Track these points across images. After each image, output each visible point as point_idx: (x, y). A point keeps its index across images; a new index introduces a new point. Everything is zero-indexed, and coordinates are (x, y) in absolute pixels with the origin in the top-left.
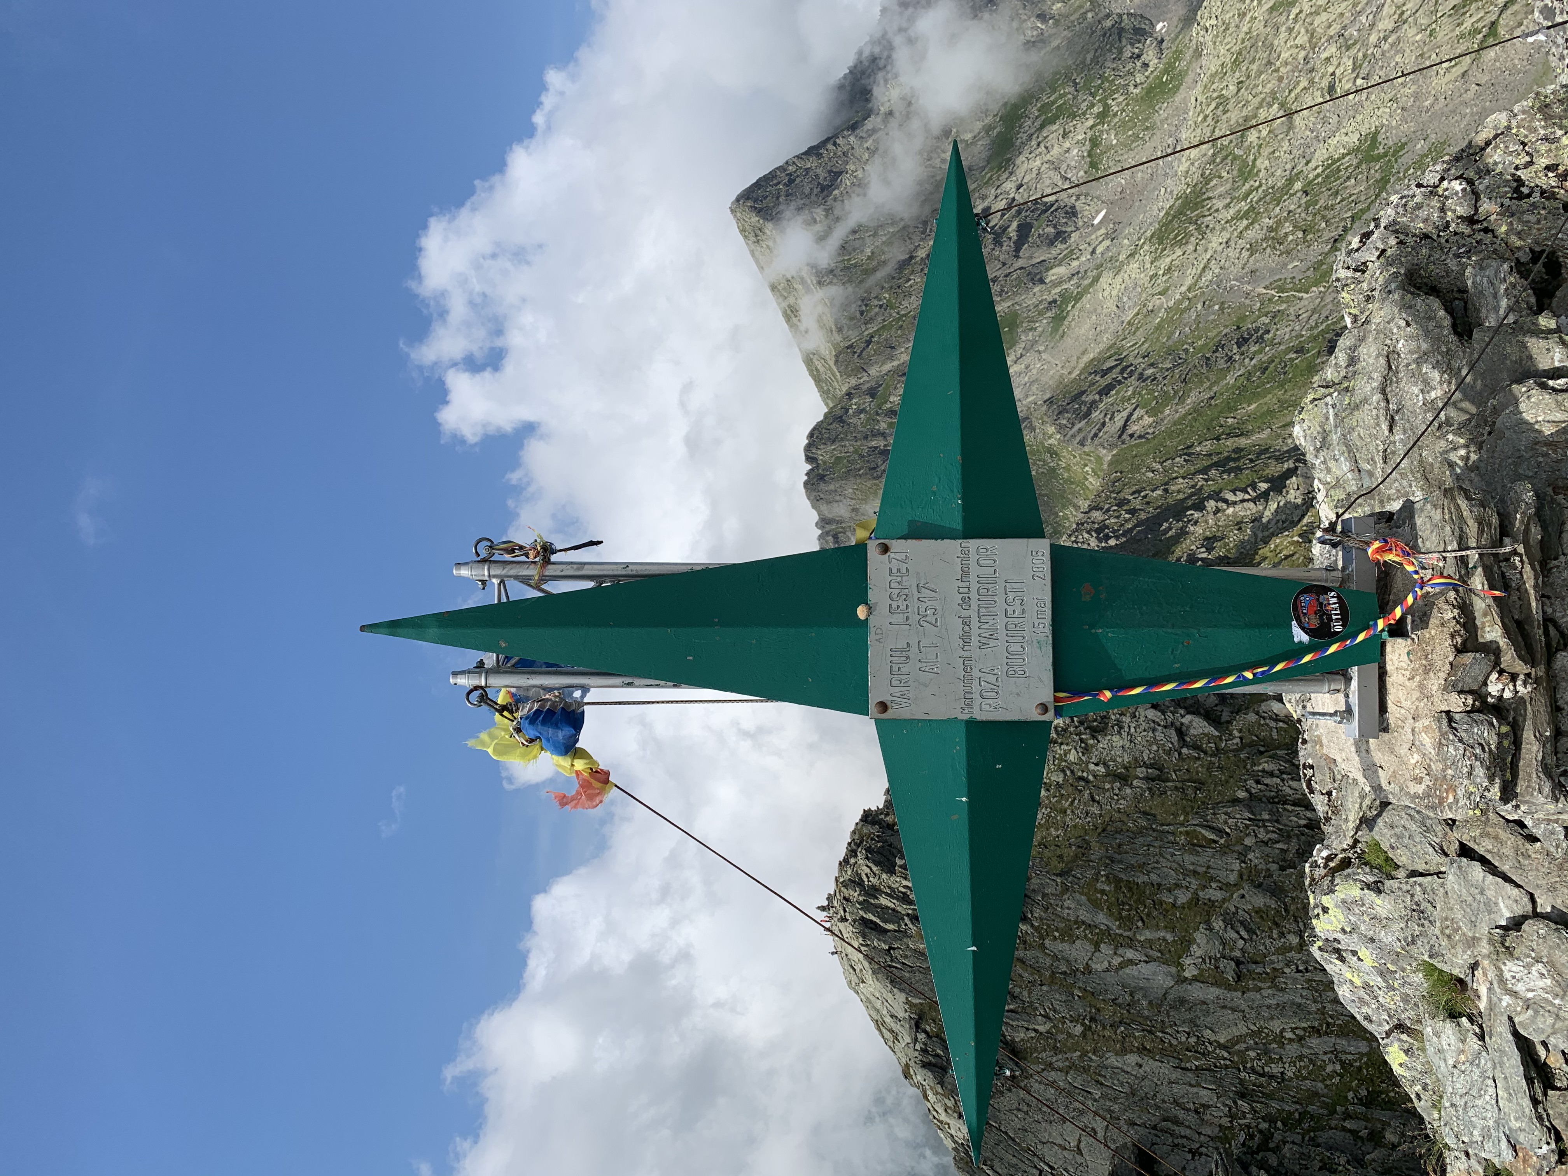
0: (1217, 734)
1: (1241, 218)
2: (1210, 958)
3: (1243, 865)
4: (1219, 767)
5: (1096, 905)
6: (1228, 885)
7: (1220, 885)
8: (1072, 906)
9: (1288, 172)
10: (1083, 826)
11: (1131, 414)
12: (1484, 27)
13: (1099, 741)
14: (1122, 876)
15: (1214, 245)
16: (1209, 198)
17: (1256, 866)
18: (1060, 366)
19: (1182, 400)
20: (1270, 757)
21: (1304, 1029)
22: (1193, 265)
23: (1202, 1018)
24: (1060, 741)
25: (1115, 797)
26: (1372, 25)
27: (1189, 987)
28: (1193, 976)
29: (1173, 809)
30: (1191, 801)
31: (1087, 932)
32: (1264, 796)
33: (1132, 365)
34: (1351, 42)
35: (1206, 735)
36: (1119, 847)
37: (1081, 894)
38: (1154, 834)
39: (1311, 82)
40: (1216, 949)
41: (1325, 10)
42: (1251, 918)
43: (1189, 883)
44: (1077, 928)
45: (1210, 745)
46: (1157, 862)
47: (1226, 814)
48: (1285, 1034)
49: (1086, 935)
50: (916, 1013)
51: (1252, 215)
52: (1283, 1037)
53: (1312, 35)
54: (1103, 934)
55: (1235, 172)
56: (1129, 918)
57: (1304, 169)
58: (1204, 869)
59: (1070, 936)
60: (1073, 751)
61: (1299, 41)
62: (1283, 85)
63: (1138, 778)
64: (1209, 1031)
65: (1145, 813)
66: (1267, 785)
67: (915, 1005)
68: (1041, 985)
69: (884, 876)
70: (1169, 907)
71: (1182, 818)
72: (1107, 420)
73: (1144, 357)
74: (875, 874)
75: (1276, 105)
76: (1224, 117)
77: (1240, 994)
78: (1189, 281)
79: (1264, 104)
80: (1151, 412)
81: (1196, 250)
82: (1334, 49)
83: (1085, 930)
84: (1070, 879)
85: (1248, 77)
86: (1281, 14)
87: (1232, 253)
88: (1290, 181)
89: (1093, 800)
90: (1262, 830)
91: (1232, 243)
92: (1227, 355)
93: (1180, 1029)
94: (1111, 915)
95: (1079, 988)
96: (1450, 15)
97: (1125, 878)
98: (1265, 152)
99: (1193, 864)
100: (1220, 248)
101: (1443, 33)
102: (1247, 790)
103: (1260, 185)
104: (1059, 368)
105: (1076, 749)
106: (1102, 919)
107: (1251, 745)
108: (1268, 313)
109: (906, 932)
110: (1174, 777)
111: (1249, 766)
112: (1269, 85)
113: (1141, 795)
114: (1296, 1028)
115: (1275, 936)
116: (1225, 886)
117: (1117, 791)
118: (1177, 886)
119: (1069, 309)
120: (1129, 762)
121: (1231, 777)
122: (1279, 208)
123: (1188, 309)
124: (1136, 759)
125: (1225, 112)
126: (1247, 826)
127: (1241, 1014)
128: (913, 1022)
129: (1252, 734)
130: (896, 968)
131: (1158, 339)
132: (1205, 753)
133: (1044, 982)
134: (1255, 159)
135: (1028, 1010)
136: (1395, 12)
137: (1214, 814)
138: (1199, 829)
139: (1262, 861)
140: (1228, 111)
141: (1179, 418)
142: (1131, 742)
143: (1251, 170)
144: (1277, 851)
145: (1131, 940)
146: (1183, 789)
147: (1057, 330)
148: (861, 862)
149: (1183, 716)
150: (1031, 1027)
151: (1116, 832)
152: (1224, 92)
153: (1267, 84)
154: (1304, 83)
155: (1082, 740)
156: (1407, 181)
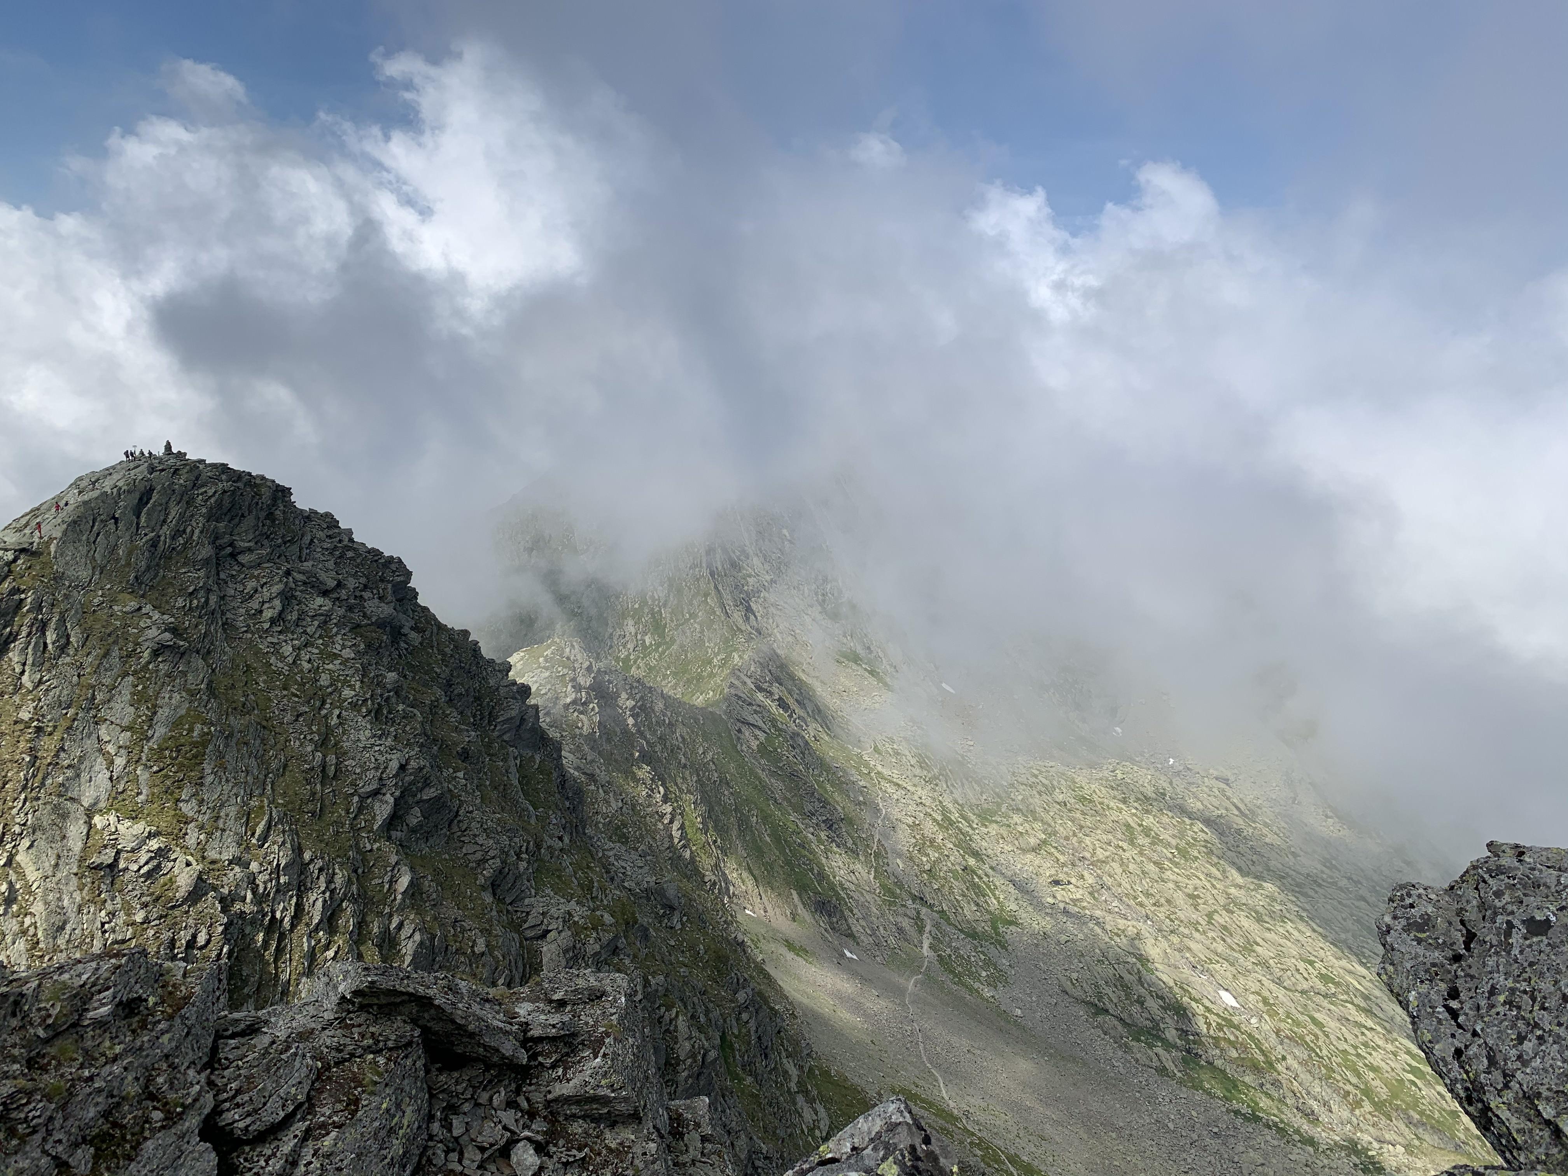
0: (375, 828)
1: (943, 814)
2: (116, 839)
3: (227, 862)
4: (338, 832)
5: (176, 724)
6: (204, 850)
7: (204, 843)
8: (173, 701)
9: (985, 852)
10: (269, 707)
11: (760, 729)
12: (1104, 1004)
13: (364, 717)
14: (210, 747)
15: (920, 792)
16: (963, 785)
17: (225, 875)
18: (810, 661)
19: (773, 774)
20: (349, 879)
21: (35, 935)
22: (902, 775)
23: (44, 837)
24: (366, 680)
25: (302, 736)
26: (1110, 912)
27: (82, 822)
28: (95, 825)
29: (291, 793)
30: (300, 809)
31: (144, 718)
32: (306, 877)
33: (807, 726)
34: (1096, 895)
35: (374, 818)
36: (245, 743)
37: (189, 709)
38: (261, 777)
39: (1064, 865)
40: (126, 843)
41: (1124, 871)
42: (163, 875)
43: (204, 813)
44: (148, 708)
45: (363, 822)
46: (227, 781)
47: (284, 843)
48: (29, 917)
49: (140, 717)
50: (38, 548)
51: (946, 823)
52: (26, 915)
53: (1104, 862)
54: (142, 734)
55: (986, 806)
56: (161, 758)
57: (987, 866)
58: (221, 826)
59: (139, 701)
60: (353, 693)
61: (1099, 851)
62: (1062, 841)
63: (325, 756)
64: (28, 844)
65: (285, 766)
66: (318, 878)
67: (48, 547)
68: (79, 676)
69: (204, 510)
70: (176, 796)
71: (280, 801)
72: (754, 707)
73: (815, 737)
74: (207, 501)
75: (1044, 837)
76: (1035, 792)
77: (75, 870)
78: (886, 772)
79: (1046, 826)
80: (762, 747)
81: (915, 776)
82: (1090, 881)
83: (147, 715)
84: (204, 697)
85: (1070, 811)
86: (1124, 834)
87: (912, 808)
88: (976, 854)
89: (298, 716)
90: (267, 877)
91: (920, 808)
92: (817, 811)
93: (30, 816)
94: (165, 740)
95: (77, 714)
96: (1115, 975)
97: (207, 751)
98: (1004, 831)
99: (227, 815)
100: (916, 798)
101: (1100, 970)
102: (312, 860)
103: (973, 829)
104: (809, 660)
105: (356, 696)
106: (160, 731)
107: (364, 861)
108: (856, 845)
109: (137, 534)
110: (327, 791)
111: (339, 860)
112: (1062, 829)
113: (305, 761)
114: (36, 928)
115: (143, 899)
116: (201, 848)
117: (309, 737)
118: (201, 802)
119: (864, 666)
120: (342, 747)
121: (327, 844)
122: (952, 846)
123: (860, 773)
124: (345, 753)
125: (1040, 793)
126: (270, 863)
127: (50, 874)
128: (26, 546)
129: (375, 860)
130: (93, 527)
131: (832, 748)
132: (355, 818)
133: (82, 678)
134: (997, 822)
135: (47, 665)
136: (1119, 929)
137: (284, 832)
138: (266, 818)
139: (231, 879)
140: (1041, 795)
141: (757, 773)
142: (365, 748)
143: (986, 819)
144: (243, 893)
145: (137, 761)
146: (312, 801)
147: (844, 657)
148: (220, 485)
149: (392, 794)
150: (27, 668)
151: (262, 740)
152: (1057, 790)
153: (1064, 827)
154: (1062, 859)
155: (366, 700)
156: (974, 954)
